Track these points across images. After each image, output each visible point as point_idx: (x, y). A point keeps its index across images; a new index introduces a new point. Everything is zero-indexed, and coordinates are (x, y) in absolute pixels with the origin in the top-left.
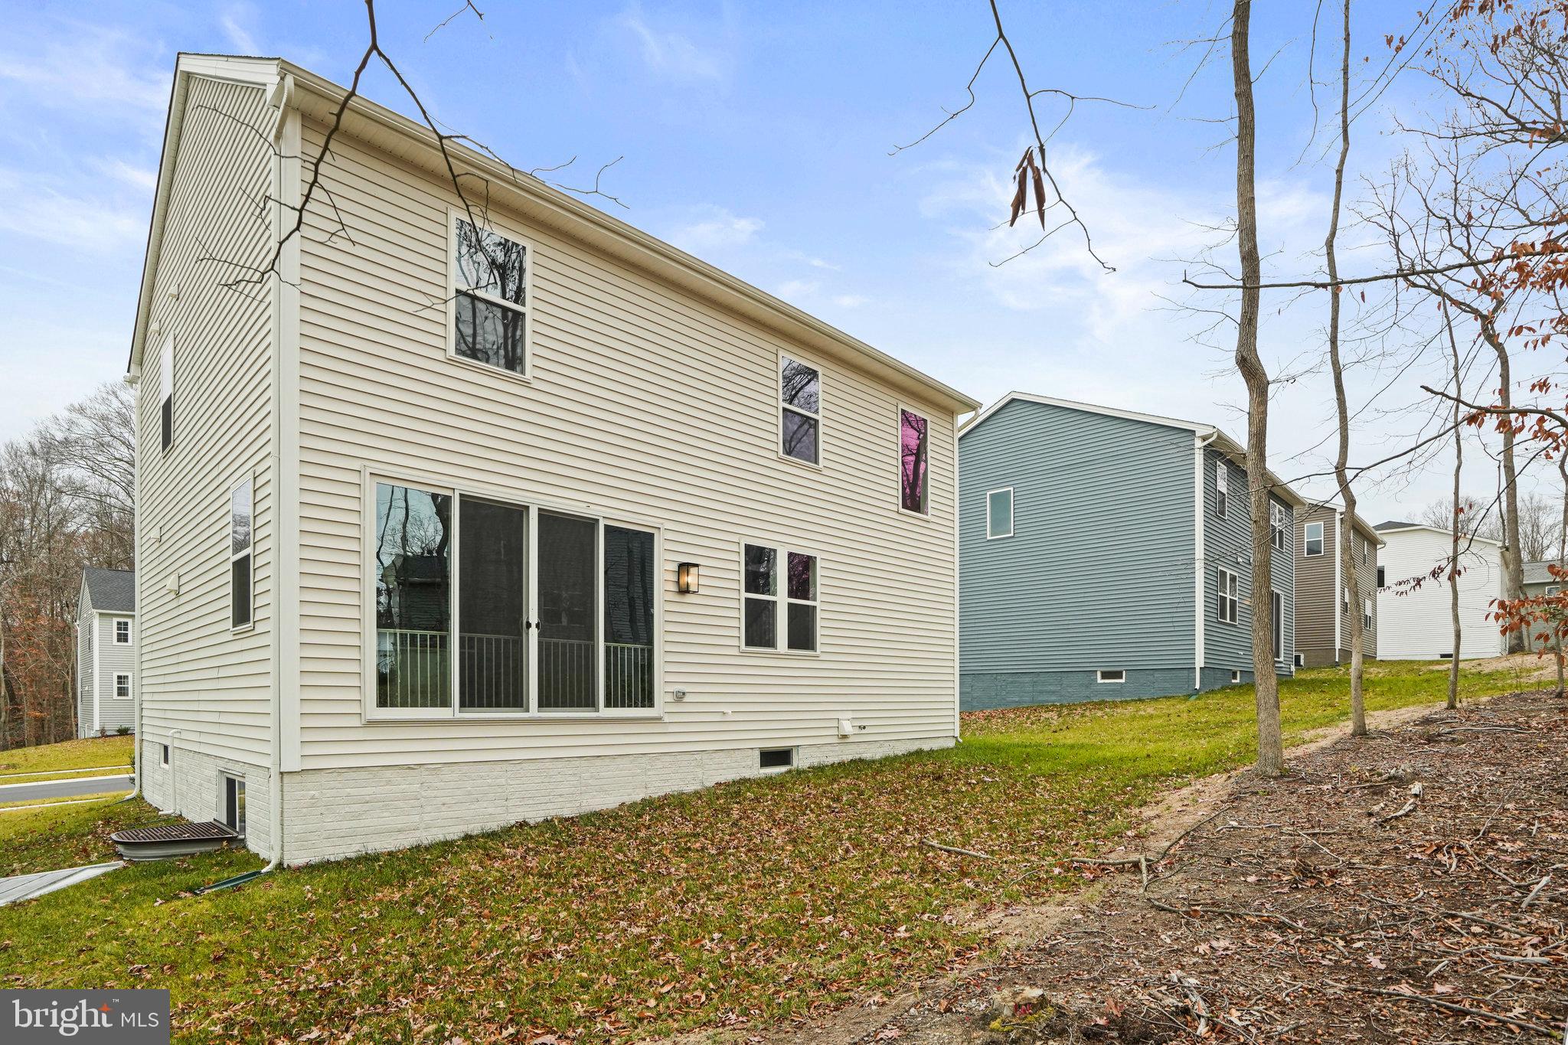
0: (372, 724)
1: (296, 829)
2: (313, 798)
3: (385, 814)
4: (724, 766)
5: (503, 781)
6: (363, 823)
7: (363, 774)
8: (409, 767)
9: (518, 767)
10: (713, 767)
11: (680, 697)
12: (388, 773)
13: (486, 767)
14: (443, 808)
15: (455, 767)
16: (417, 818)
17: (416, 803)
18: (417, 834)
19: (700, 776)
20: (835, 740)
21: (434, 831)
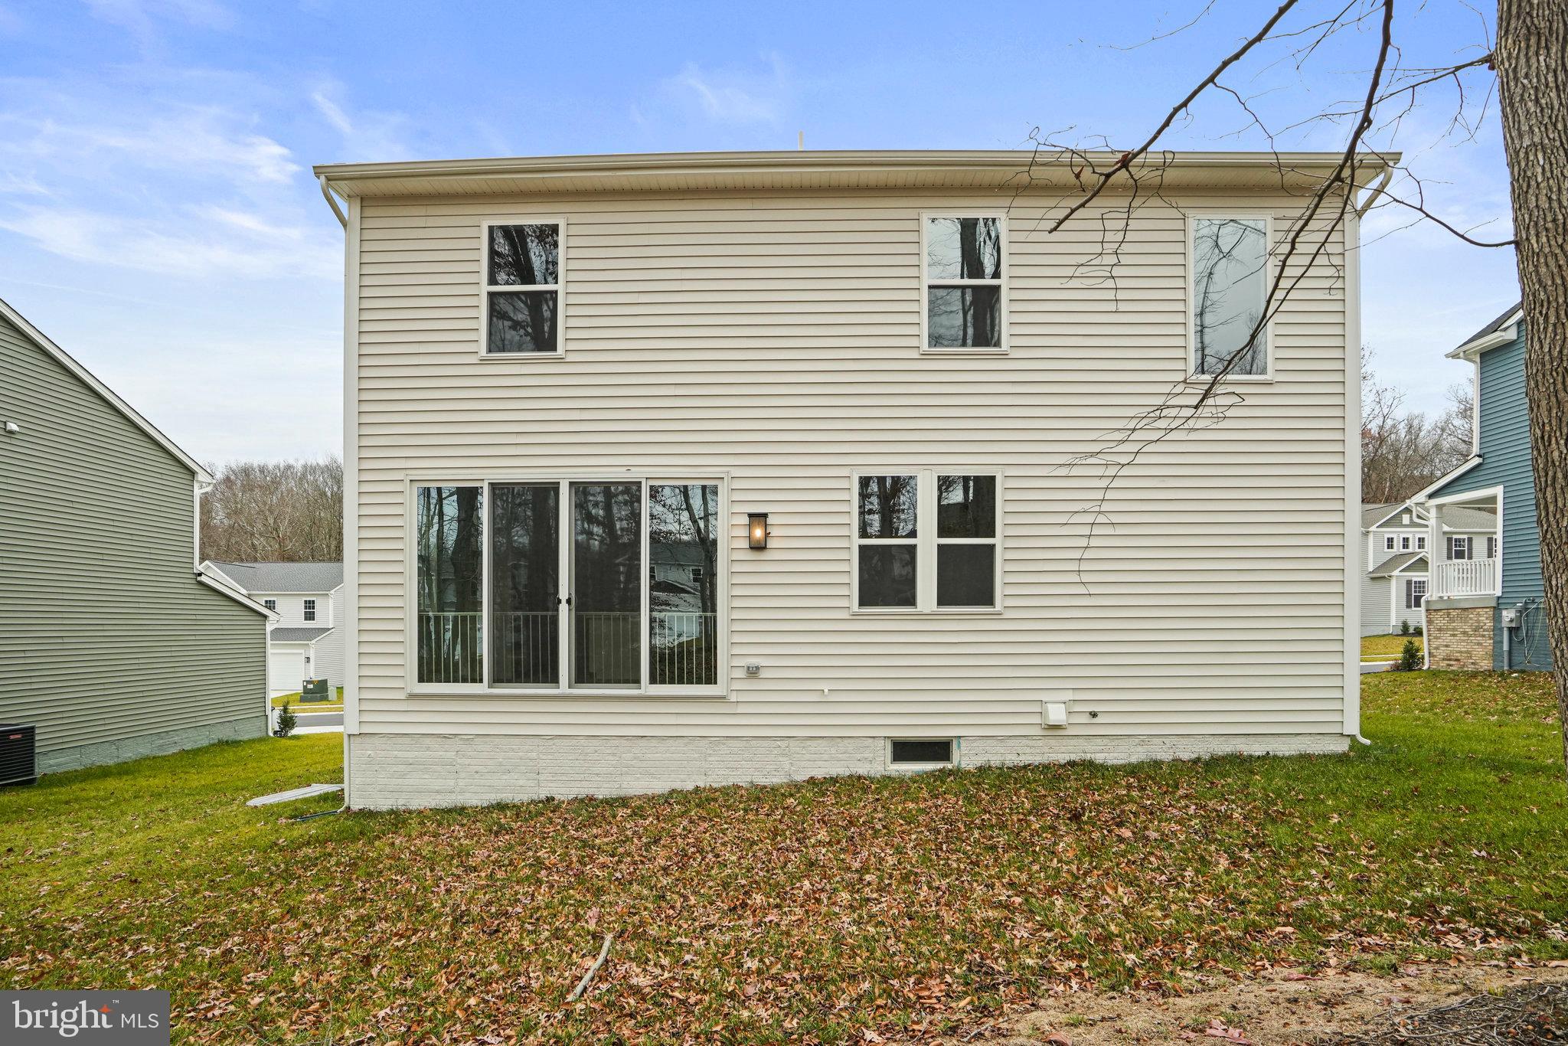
0: (413, 697)
1: (358, 781)
2: (369, 756)
3: (426, 776)
4: (826, 757)
5: (534, 755)
6: (406, 782)
7: (407, 740)
8: (445, 737)
9: (551, 742)
10: (807, 756)
11: (753, 672)
12: (427, 741)
13: (517, 740)
14: (476, 776)
15: (488, 739)
16: (452, 783)
17: (453, 769)
18: (453, 796)
19: (787, 767)
20: (1038, 731)
21: (468, 795)
